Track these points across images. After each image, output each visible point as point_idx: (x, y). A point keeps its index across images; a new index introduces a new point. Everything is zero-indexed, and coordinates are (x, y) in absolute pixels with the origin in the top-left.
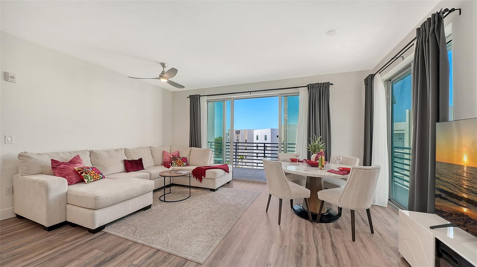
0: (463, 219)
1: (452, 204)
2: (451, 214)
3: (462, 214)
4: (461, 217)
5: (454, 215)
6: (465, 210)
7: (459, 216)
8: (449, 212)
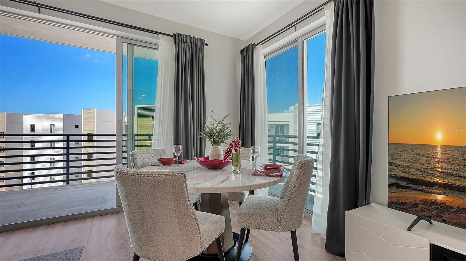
0: (437, 209)
1: (417, 192)
2: (416, 205)
3: (436, 203)
4: (433, 207)
5: (420, 206)
6: (440, 197)
7: (430, 206)
8: (413, 203)
